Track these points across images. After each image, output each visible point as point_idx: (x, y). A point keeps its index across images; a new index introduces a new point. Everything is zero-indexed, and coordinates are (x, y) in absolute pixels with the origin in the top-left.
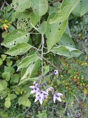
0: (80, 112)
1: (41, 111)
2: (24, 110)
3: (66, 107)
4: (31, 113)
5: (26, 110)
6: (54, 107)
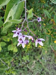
0: (50, 57)
1: (25, 55)
2: (14, 55)
4: (19, 57)
5: (16, 55)
6: (34, 54)
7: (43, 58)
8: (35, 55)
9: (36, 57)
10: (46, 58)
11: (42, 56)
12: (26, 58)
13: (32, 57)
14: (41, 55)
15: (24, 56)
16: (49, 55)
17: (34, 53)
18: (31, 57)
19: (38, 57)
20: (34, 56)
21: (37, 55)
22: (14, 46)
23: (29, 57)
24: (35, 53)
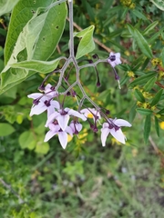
0: (146, 168)
1: (72, 162)
2: (40, 159)
3: (122, 158)
4: (53, 165)
5: (44, 160)
6: (98, 157)
7: (124, 170)
8: (100, 160)
9: (104, 167)
10: (135, 170)
11: (122, 162)
12: (73, 168)
13: (93, 167)
14: (119, 162)
15: (68, 164)
16: (144, 161)
17: (98, 154)
18: (88, 165)
19: (110, 165)
20: (99, 164)
21: (108, 161)
22: (36, 134)
23: (84, 166)
24: (102, 155)
